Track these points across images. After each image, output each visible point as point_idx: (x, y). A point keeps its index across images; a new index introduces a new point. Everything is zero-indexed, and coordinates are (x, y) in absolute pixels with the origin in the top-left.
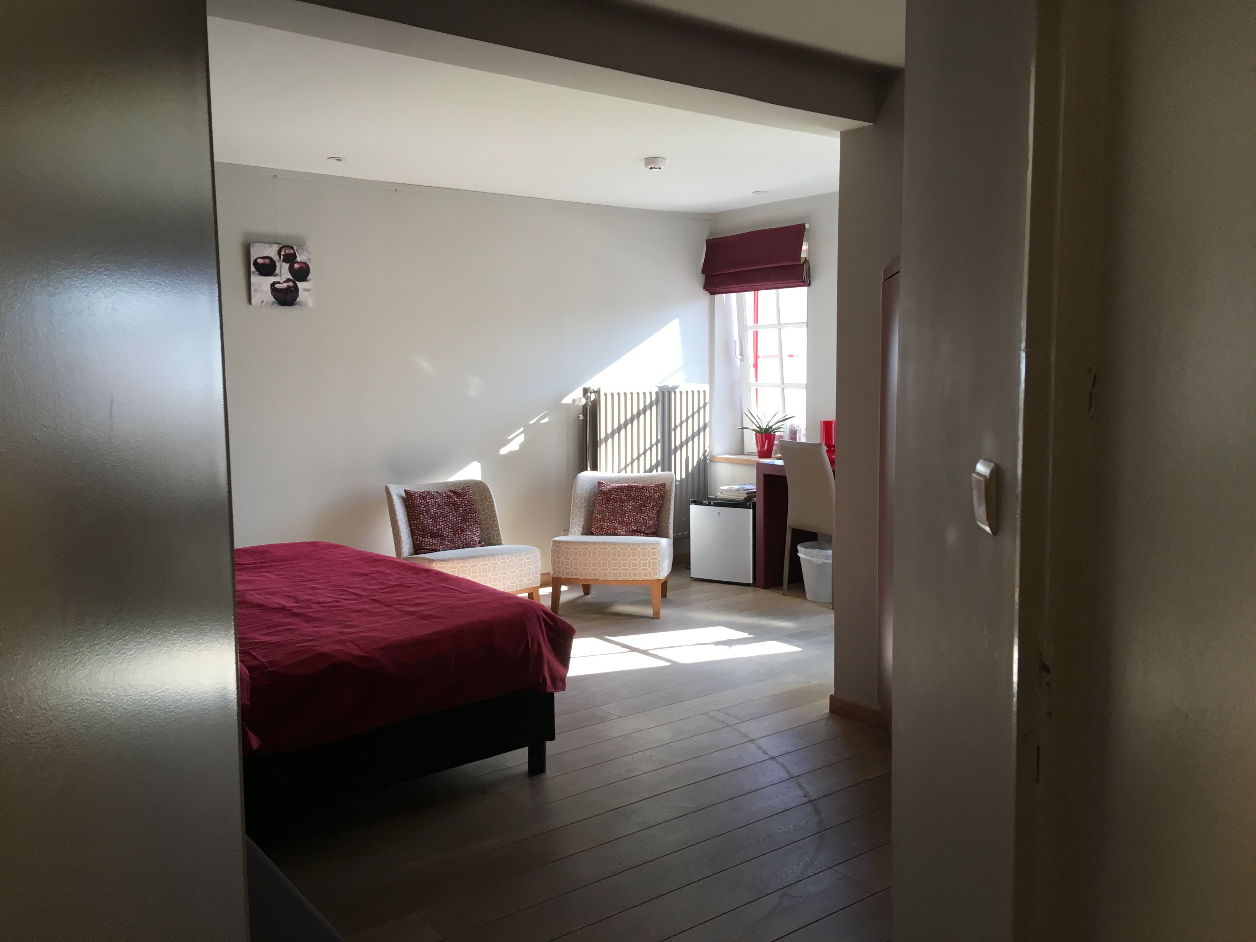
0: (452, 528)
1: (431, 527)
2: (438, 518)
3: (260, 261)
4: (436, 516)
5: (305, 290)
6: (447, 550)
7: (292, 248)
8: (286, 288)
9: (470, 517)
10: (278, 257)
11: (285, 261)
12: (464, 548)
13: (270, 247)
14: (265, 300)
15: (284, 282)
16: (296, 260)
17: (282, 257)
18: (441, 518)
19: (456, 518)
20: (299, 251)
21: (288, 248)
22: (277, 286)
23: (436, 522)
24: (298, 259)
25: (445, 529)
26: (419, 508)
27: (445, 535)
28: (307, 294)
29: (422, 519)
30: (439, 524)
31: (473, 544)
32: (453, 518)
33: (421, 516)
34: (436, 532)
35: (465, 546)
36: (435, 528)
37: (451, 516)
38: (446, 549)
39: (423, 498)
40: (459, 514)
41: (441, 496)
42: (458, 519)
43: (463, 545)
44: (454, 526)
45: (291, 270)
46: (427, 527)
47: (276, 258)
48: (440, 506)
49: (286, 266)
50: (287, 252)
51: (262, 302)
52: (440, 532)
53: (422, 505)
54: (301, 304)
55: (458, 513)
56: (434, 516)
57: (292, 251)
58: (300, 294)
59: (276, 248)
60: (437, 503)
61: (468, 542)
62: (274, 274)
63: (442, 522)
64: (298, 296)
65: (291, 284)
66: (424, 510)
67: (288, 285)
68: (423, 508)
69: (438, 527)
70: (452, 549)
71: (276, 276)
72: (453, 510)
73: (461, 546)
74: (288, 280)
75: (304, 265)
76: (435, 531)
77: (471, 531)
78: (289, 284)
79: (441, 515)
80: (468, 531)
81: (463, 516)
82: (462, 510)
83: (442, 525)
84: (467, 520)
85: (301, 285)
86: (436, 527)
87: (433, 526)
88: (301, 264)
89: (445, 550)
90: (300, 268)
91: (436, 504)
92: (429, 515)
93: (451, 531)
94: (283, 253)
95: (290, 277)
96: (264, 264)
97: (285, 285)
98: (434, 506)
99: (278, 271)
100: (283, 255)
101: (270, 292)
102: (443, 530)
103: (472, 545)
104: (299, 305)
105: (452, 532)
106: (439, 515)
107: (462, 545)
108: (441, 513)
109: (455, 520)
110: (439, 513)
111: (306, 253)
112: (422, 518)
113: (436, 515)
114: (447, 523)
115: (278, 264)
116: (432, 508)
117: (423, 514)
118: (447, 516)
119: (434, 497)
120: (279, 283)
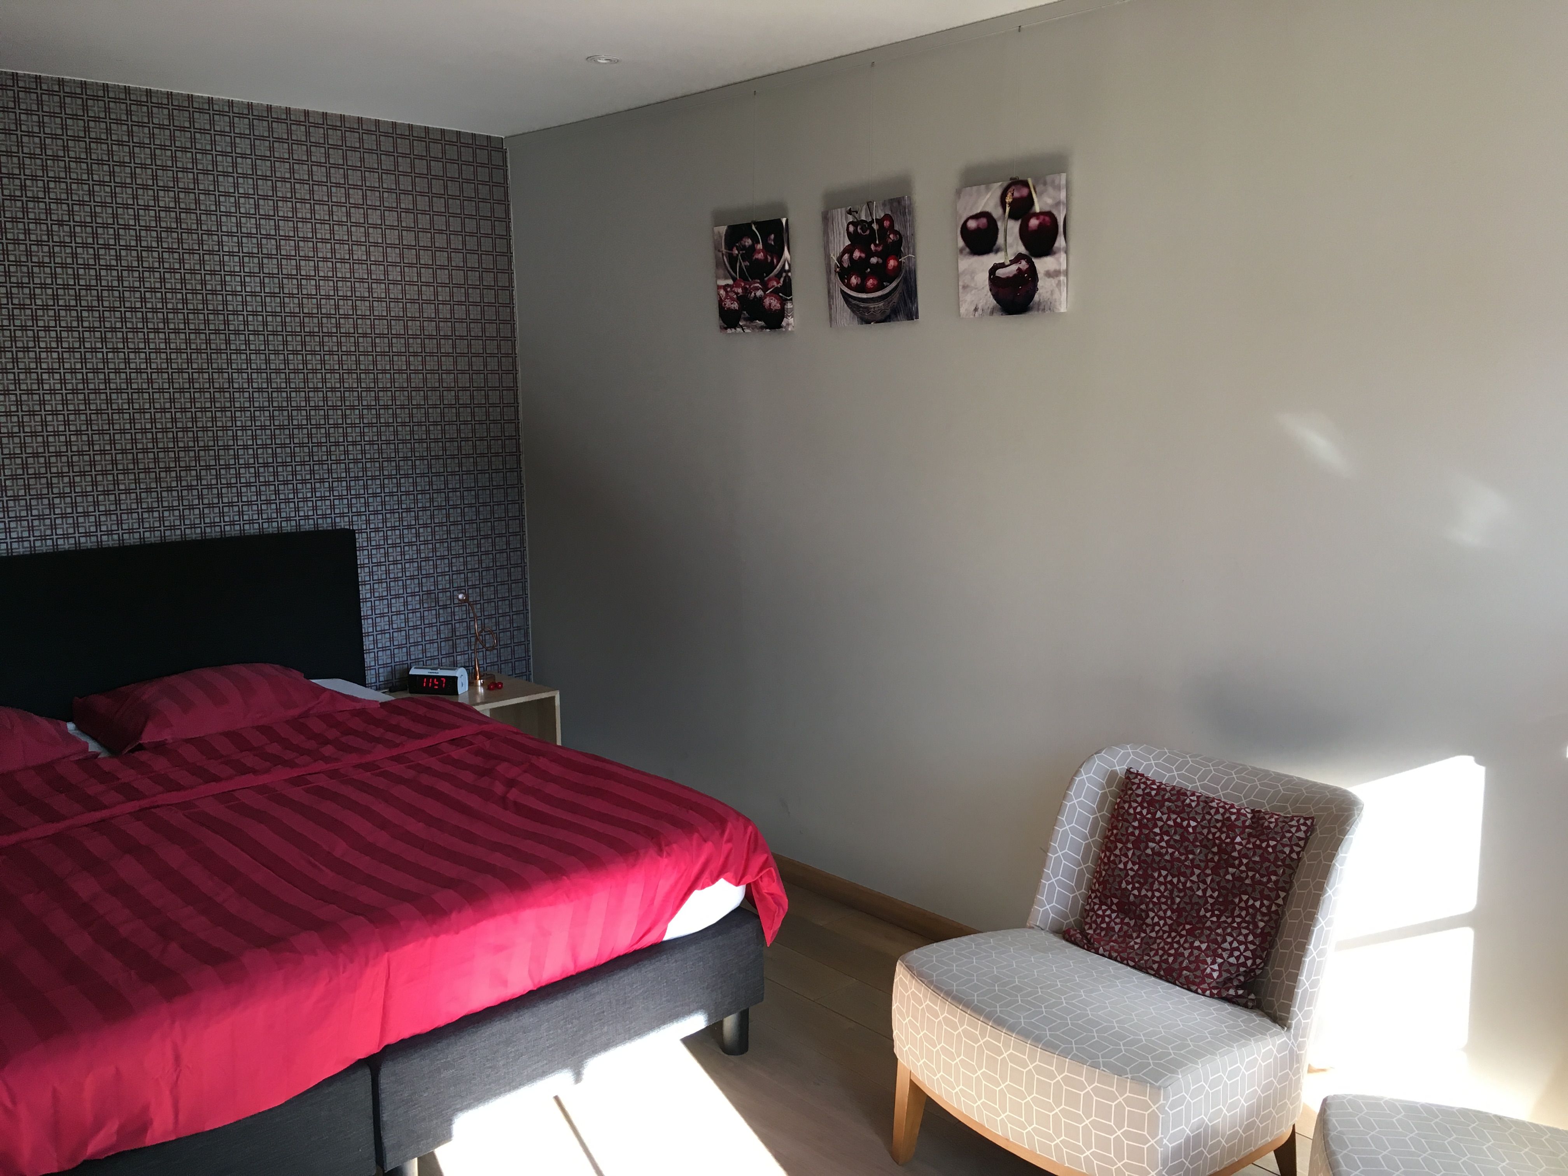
0: (1179, 911)
1: (1128, 883)
2: (1159, 870)
3: (972, 224)
4: (1153, 860)
5: (1049, 274)
6: (1115, 960)
7: (1025, 184)
8: (1015, 276)
9: (1243, 904)
10: (1000, 210)
11: (1013, 216)
12: (1157, 975)
13: (988, 189)
14: (980, 307)
15: (1013, 262)
16: (1032, 211)
17: (1008, 209)
18: (1164, 873)
19: (1204, 891)
20: (1037, 189)
21: (1019, 186)
22: (1000, 273)
23: (1146, 876)
24: (1037, 208)
25: (1160, 903)
26: (1126, 824)
27: (1149, 921)
28: (1053, 282)
29: (1116, 856)
30: (1152, 884)
31: (1187, 977)
32: (1195, 887)
33: (1120, 845)
34: (1133, 903)
35: (1162, 973)
36: (1136, 892)
37: (1194, 878)
38: (1114, 954)
39: (1151, 803)
40: (1218, 883)
41: (1208, 817)
42: (1209, 893)
43: (1160, 967)
44: (1188, 908)
45: (1025, 235)
46: (1118, 879)
47: (997, 213)
48: (1184, 839)
49: (1014, 226)
50: (1016, 195)
51: (976, 310)
52: (1143, 907)
53: (1135, 819)
54: (1041, 307)
55: (1217, 879)
56: (1149, 860)
57: (1025, 192)
58: (1040, 284)
59: (996, 189)
60: (1179, 830)
61: (1176, 966)
62: (995, 248)
63: (1160, 883)
64: (1035, 289)
65: (1024, 265)
66: (1133, 834)
67: (1019, 269)
68: (1135, 828)
69: (1143, 892)
70: (1128, 965)
71: (997, 251)
72: (1211, 864)
73: (1152, 969)
74: (1018, 258)
75: (1047, 219)
76: (1132, 898)
77: (1215, 941)
78: (1021, 266)
79: (1168, 866)
80: (1204, 938)
81: (1224, 892)
82: (1233, 875)
83: (1158, 890)
84: (1231, 907)
85: (1043, 265)
86: (1139, 890)
87: (1133, 883)
88: (1042, 217)
89: (1110, 957)
90: (1040, 224)
91: (1175, 833)
92: (1138, 853)
93: (1170, 918)
94: (1009, 199)
95: (1022, 249)
96: (978, 229)
97: (1014, 268)
98: (1167, 833)
99: (1000, 240)
100: (1010, 204)
101: (988, 288)
102: (1151, 906)
103: (1183, 980)
104: (1038, 310)
105: (1169, 922)
106: (1162, 864)
107: (1155, 966)
108: (1173, 859)
109: (1200, 893)
110: (1167, 857)
111: (1050, 190)
112: (1117, 852)
113: (1157, 859)
114: (1171, 892)
115: (999, 224)
116: (1158, 838)
117: (1125, 844)
118: (1184, 874)
119: (1183, 811)
120: (1002, 265)
